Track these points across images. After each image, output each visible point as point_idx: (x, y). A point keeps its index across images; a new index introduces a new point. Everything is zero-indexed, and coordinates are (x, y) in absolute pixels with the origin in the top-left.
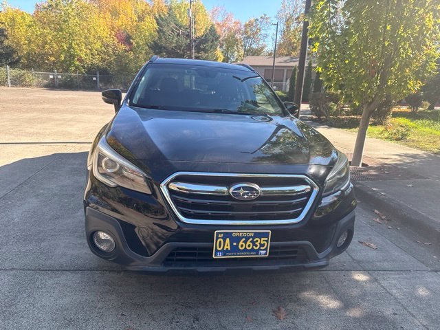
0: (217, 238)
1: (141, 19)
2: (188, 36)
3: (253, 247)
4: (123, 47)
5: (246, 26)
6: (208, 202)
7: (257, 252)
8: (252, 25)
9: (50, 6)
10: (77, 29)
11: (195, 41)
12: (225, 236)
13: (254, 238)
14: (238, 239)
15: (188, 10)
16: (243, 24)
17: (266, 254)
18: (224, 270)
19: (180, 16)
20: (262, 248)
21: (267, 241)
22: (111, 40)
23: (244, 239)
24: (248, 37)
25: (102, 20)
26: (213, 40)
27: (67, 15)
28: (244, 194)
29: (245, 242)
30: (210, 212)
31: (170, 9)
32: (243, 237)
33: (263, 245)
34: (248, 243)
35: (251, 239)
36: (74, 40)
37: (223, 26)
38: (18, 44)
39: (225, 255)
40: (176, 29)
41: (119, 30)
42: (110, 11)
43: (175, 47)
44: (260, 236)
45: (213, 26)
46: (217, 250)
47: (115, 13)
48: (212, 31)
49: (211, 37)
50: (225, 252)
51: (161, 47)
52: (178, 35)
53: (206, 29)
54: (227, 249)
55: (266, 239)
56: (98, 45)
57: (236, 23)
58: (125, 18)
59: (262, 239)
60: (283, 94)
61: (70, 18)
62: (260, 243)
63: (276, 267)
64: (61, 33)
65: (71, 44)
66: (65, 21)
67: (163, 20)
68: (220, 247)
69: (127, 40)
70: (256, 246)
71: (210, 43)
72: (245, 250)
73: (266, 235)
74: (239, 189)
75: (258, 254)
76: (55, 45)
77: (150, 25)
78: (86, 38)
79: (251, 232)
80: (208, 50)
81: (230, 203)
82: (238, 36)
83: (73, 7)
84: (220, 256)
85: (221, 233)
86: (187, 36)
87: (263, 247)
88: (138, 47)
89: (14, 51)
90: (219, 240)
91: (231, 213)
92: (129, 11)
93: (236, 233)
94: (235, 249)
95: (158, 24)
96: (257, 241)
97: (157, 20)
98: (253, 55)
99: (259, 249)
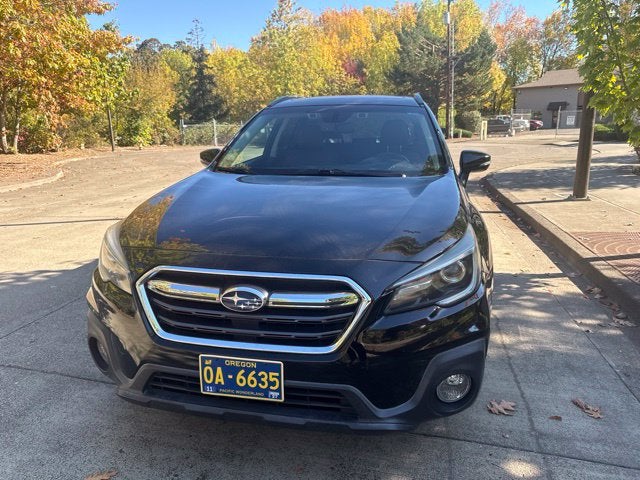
0: (204, 366)
1: (379, 37)
2: (445, 53)
3: (258, 386)
4: (352, 80)
5: (547, 23)
6: (193, 311)
7: (266, 392)
8: (558, 20)
9: (263, 38)
10: (295, 63)
11: (455, 59)
12: (216, 364)
13: (258, 371)
14: (234, 370)
15: (445, 14)
16: (543, 21)
17: (280, 397)
18: (221, 413)
19: (436, 26)
20: (272, 388)
21: (279, 378)
22: (337, 72)
23: (243, 371)
24: (550, 41)
25: (326, 48)
26: (484, 54)
27: (283, 46)
28: (239, 303)
29: (246, 375)
30: (195, 327)
31: (419, 17)
32: (241, 368)
33: (274, 384)
34: (250, 377)
35: (254, 372)
36: (290, 79)
37: (507, 29)
38: (228, 92)
39: (218, 392)
40: (428, 45)
41: (348, 58)
42: (338, 33)
43: (425, 71)
44: (268, 368)
45: (484, 32)
46: (205, 384)
47: (344, 35)
48: (484, 39)
49: (481, 50)
50: (218, 387)
51: (404, 74)
52: (431, 53)
53: (474, 39)
54: (220, 383)
55: (277, 374)
56: (319, 82)
57: (531, 21)
58: (357, 39)
59: (271, 374)
60: (607, 129)
61: (286, 51)
62: (268, 380)
63: (300, 421)
64: (274, 72)
65: (286, 85)
66: (280, 56)
67: (407, 34)
68: (209, 378)
69: (357, 69)
70: (263, 384)
71: (479, 59)
72: (246, 388)
73: (276, 368)
74: (232, 294)
75: (267, 397)
76: (267, 89)
77: (390, 44)
78: (305, 73)
79: (253, 362)
80: (475, 70)
81: (223, 315)
82: (532, 42)
83: (290, 35)
84: (210, 391)
85: (209, 358)
86: (443, 52)
87: (275, 385)
88: (373, 77)
89: (223, 101)
90: (206, 369)
91: (224, 330)
92: (363, 29)
93: (231, 360)
94: (231, 384)
95: (400, 41)
96: (263, 376)
97: (399, 35)
98: (559, 69)
99: (268, 389)
